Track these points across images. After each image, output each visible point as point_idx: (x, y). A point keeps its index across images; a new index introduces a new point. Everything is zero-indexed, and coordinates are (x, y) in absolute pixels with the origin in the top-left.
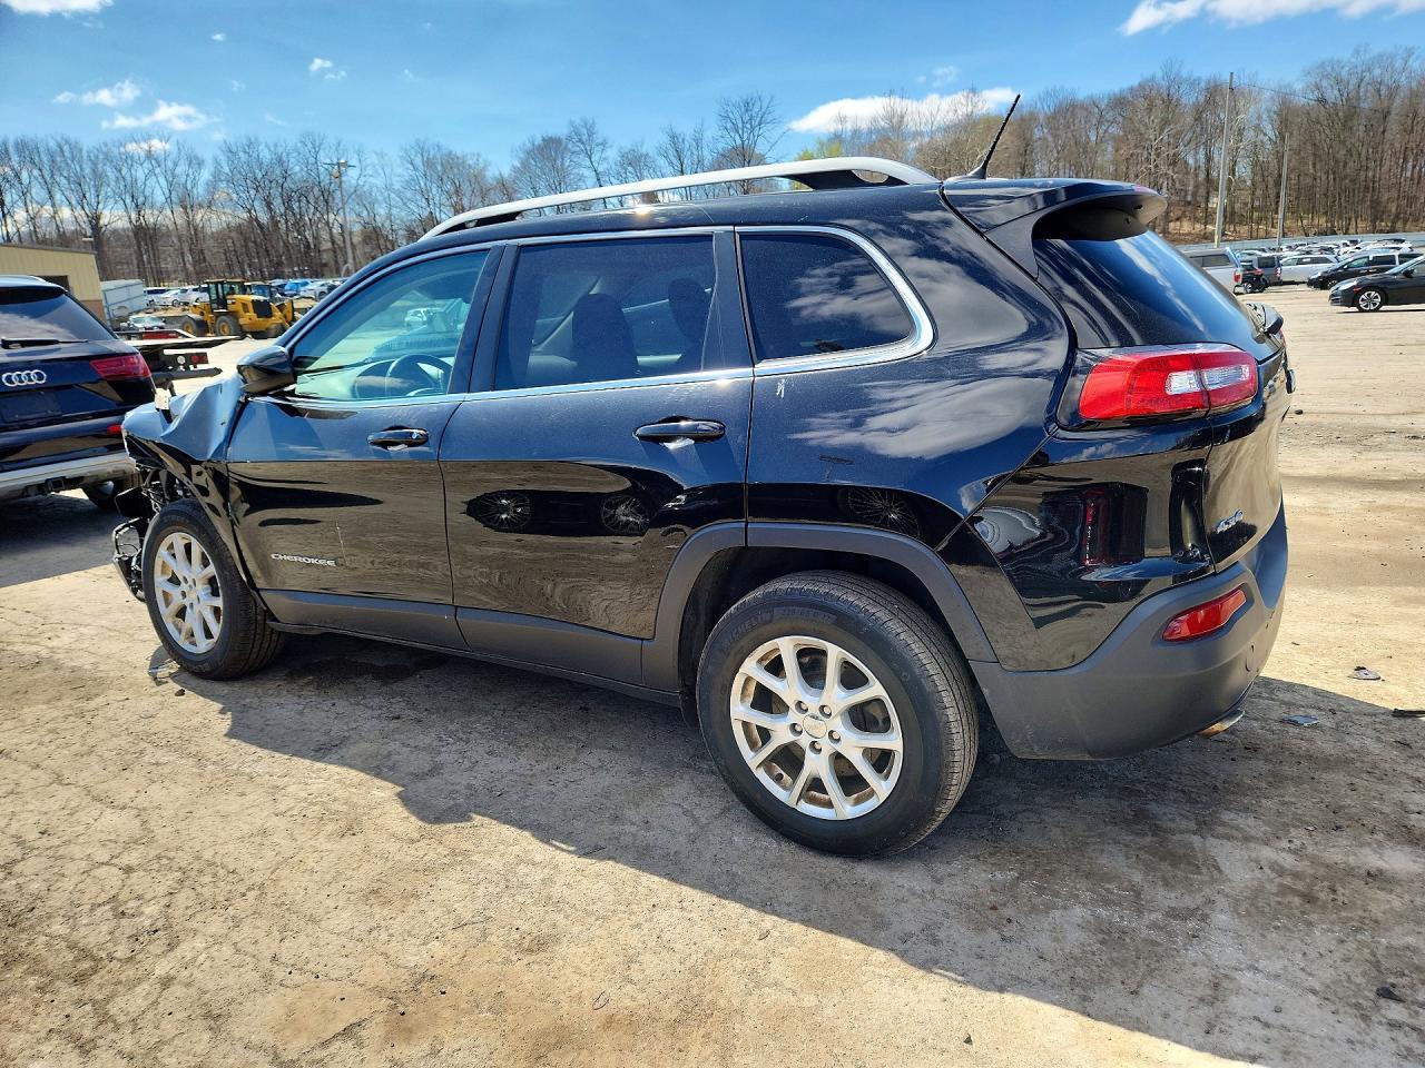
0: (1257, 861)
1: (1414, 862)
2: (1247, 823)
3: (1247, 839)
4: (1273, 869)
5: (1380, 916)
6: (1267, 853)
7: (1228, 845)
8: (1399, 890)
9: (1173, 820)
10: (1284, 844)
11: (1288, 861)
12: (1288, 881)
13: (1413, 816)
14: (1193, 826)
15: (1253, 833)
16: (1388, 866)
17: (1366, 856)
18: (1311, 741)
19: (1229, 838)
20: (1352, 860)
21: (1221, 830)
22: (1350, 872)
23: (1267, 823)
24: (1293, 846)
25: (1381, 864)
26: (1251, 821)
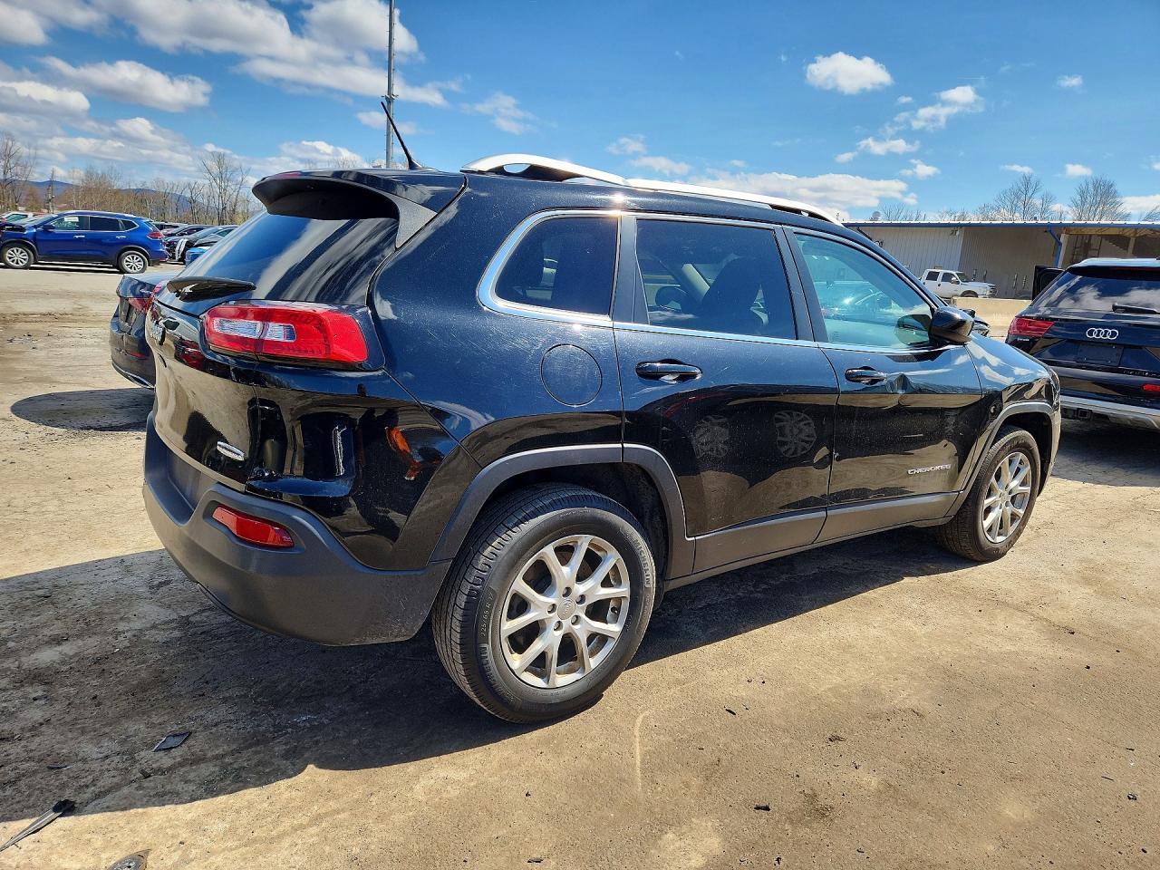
0: (139, 618)
1: (37, 659)
2: (161, 636)
3: (154, 627)
4: (128, 618)
5: (56, 622)
6: (137, 625)
7: (163, 618)
8: (45, 639)
9: (208, 617)
10: (129, 635)
11: (122, 626)
12: (116, 617)
13: (40, 693)
14: (191, 619)
15: (153, 632)
16: (56, 649)
17: (72, 649)
18: (152, 726)
19: (166, 623)
20: (80, 643)
21: (174, 625)
22: (79, 636)
23: (148, 642)
24: (123, 635)
25: (59, 648)
26: (159, 638)
